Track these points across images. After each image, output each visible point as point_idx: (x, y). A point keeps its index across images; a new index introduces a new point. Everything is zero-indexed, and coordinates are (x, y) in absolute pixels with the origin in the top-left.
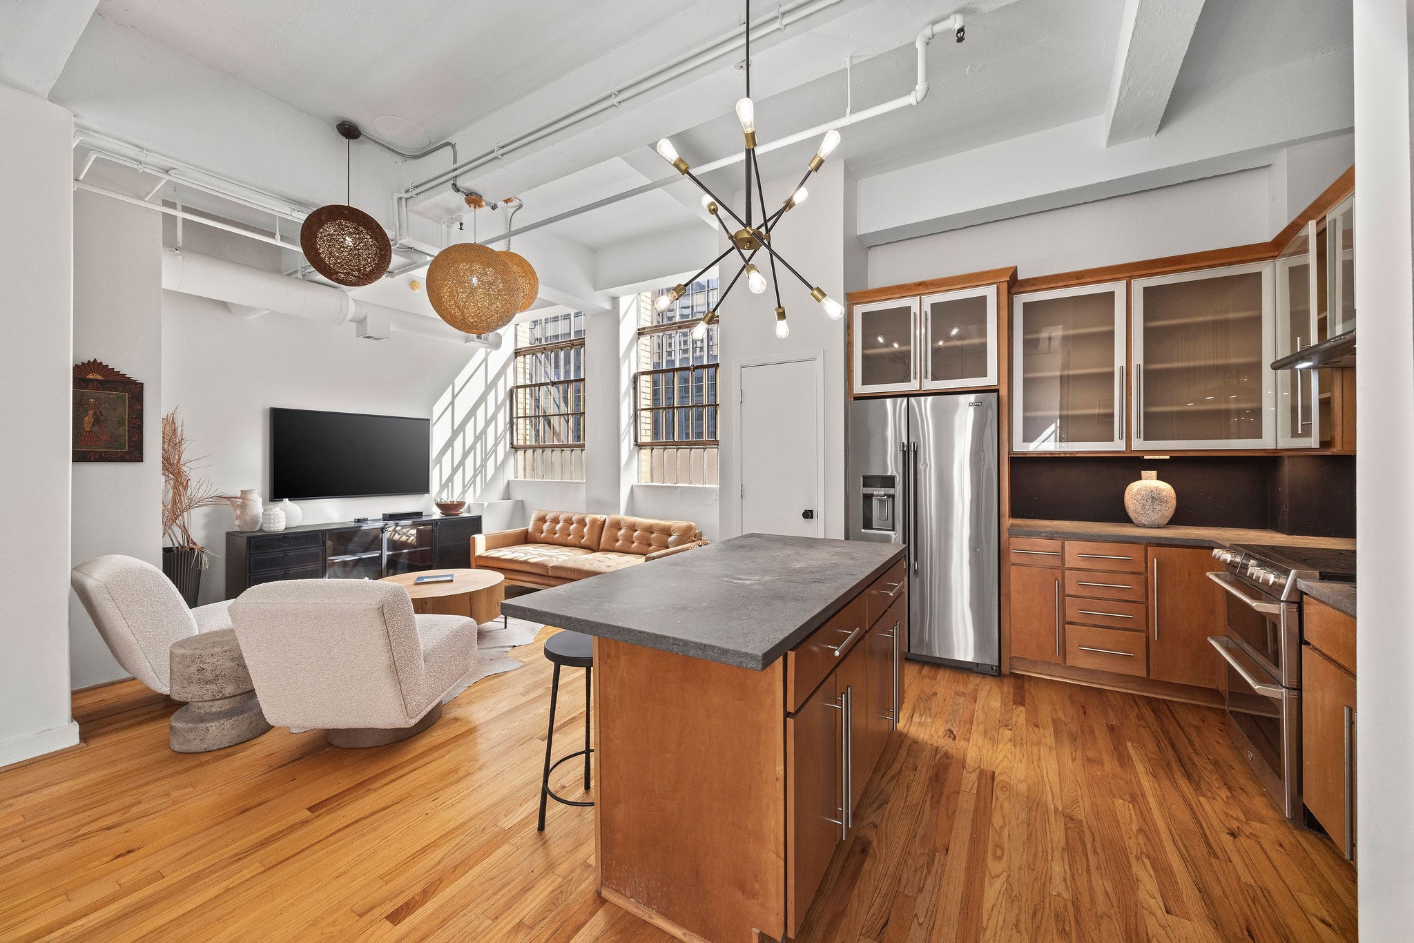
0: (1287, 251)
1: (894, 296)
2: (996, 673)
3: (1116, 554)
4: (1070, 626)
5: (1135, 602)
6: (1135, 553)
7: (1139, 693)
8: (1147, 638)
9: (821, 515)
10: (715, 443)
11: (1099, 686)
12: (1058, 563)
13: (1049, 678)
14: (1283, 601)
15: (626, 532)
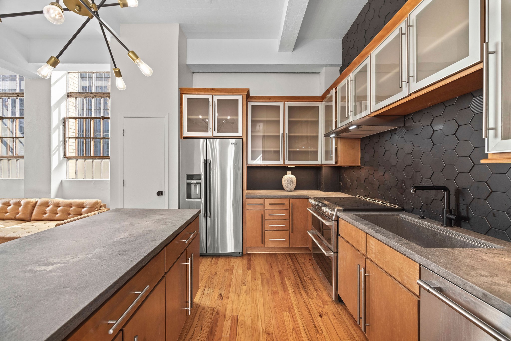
0: (325, 100)
1: (201, 93)
2: (241, 255)
3: (280, 203)
4: (266, 231)
5: (286, 220)
6: (286, 202)
7: (287, 252)
8: (289, 232)
9: (167, 193)
10: (108, 157)
11: (275, 252)
12: (262, 208)
13: (259, 252)
14: (333, 221)
15: (52, 208)
